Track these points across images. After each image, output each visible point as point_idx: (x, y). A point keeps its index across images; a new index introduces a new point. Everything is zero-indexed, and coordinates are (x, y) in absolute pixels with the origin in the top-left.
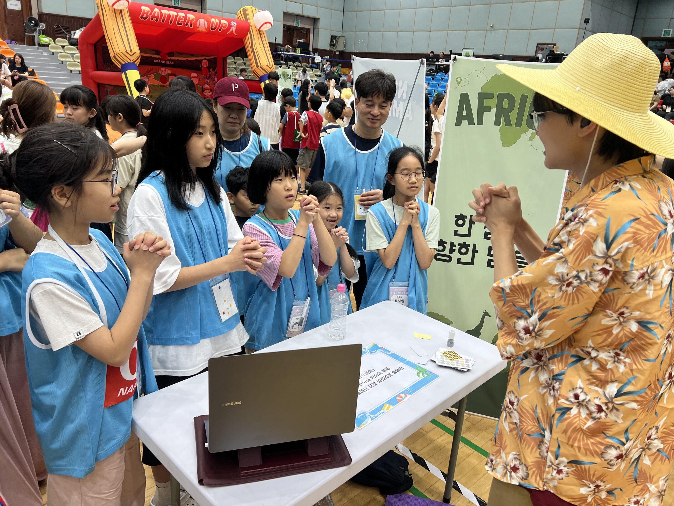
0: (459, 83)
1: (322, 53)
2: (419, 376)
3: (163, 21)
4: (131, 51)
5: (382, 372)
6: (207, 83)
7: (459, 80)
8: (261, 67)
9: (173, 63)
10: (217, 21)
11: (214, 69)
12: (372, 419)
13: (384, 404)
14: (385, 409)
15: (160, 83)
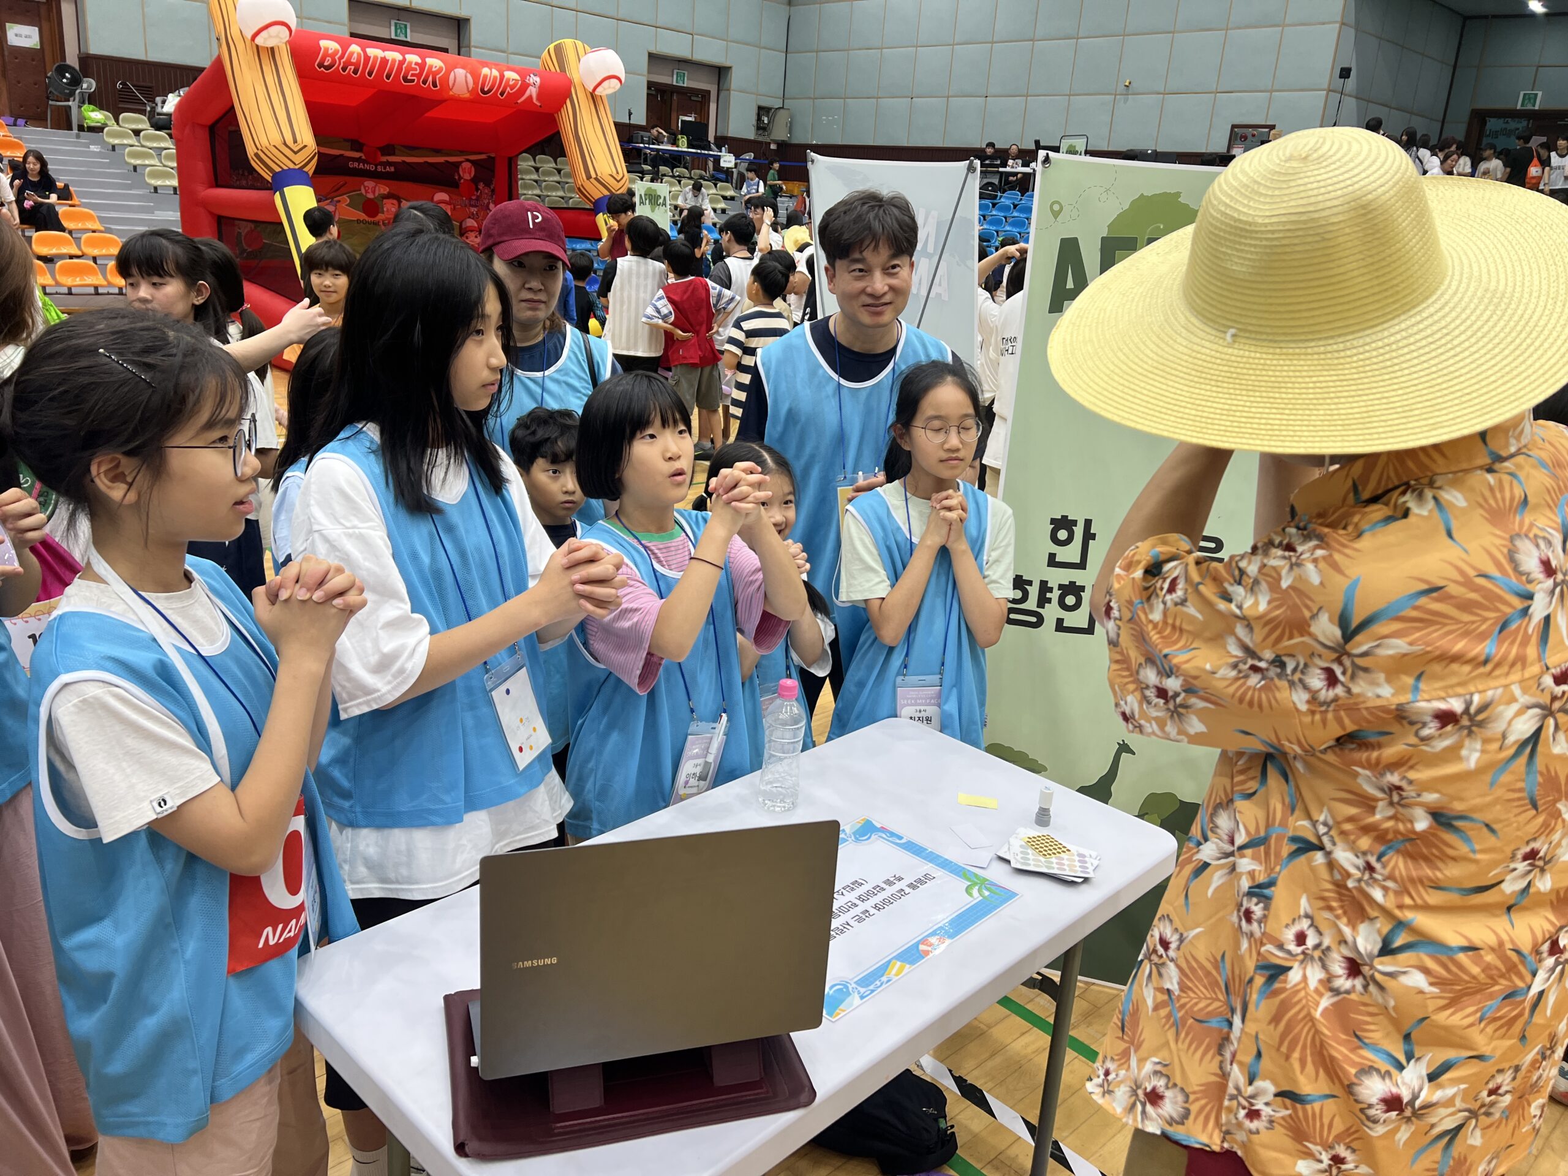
0: (1056, 214)
1: (737, 146)
2: (970, 895)
3: (370, 74)
4: (295, 141)
5: (884, 886)
6: (471, 216)
7: (1056, 207)
8: (596, 179)
9: (392, 169)
10: (495, 73)
11: (488, 184)
12: (862, 997)
13: (889, 962)
14: (894, 972)
15: (363, 216)
